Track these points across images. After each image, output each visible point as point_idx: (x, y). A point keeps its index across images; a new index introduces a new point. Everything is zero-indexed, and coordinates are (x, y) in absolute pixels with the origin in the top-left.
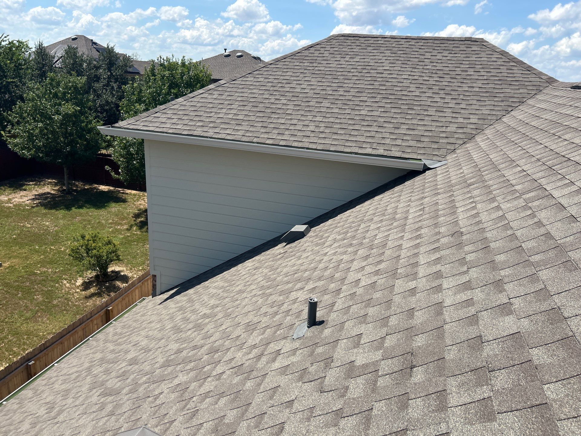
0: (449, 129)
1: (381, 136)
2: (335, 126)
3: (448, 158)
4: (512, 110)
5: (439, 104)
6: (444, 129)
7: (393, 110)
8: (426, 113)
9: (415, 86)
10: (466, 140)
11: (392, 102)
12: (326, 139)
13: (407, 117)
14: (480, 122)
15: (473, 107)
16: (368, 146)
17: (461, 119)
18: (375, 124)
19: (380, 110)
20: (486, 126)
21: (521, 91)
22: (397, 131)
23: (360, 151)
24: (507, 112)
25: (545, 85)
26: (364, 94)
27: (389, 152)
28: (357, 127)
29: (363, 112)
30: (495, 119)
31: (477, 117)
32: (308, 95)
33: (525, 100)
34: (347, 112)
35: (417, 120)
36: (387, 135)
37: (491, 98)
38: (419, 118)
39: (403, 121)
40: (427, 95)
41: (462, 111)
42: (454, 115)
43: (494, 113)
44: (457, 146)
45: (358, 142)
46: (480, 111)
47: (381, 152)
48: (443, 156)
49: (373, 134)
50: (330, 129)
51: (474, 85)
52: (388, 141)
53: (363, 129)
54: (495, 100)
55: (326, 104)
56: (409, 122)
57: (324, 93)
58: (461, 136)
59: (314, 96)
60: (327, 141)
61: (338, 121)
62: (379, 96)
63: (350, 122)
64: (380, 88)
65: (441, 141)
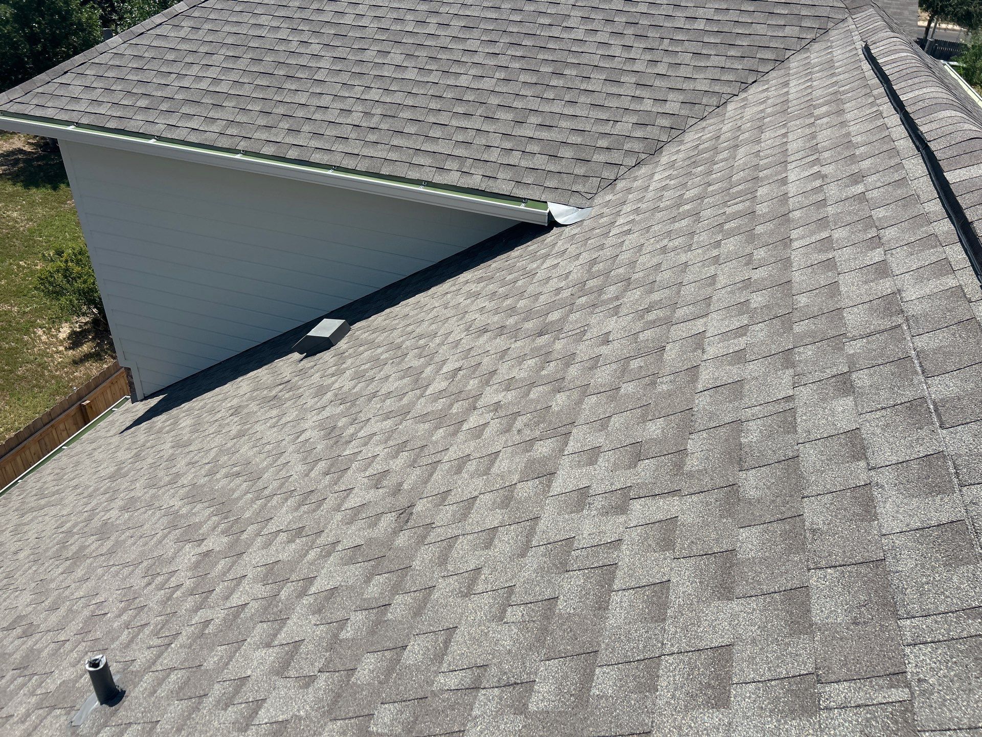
0: (619, 129)
1: (484, 142)
2: (401, 115)
3: (598, 200)
4: (755, 81)
5: (615, 63)
6: (607, 129)
7: (522, 78)
8: (584, 86)
9: (580, 14)
10: (643, 156)
11: (525, 54)
12: (379, 146)
13: (545, 96)
14: (683, 112)
15: (683, 71)
16: (455, 166)
17: (649, 101)
18: (479, 112)
19: (497, 75)
20: (693, 121)
21: (788, 31)
22: (518, 131)
23: (438, 179)
24: (744, 86)
25: (841, 17)
26: (475, 34)
27: (491, 183)
28: (443, 118)
29: (463, 81)
30: (715, 103)
31: (681, 98)
32: (368, 33)
33: (788, 53)
34: (433, 78)
35: (563, 103)
36: (496, 141)
37: (722, 49)
38: (567, 98)
39: (534, 104)
40: (600, 37)
41: (657, 83)
42: (638, 93)
43: (717, 88)
44: (623, 169)
45: (438, 156)
46: (692, 82)
47: (475, 181)
48: (590, 196)
49: (469, 136)
50: (390, 120)
51: (700, 13)
52: (494, 155)
53: (454, 123)
54: (729, 54)
55: (396, 57)
56: (547, 109)
57: (399, 28)
58: (637, 146)
59: (376, 37)
60: (379, 152)
61: (410, 102)
62: (506, 39)
63: (433, 105)
64: (512, 18)
65: (597, 157)
